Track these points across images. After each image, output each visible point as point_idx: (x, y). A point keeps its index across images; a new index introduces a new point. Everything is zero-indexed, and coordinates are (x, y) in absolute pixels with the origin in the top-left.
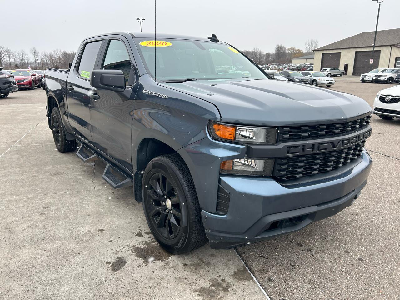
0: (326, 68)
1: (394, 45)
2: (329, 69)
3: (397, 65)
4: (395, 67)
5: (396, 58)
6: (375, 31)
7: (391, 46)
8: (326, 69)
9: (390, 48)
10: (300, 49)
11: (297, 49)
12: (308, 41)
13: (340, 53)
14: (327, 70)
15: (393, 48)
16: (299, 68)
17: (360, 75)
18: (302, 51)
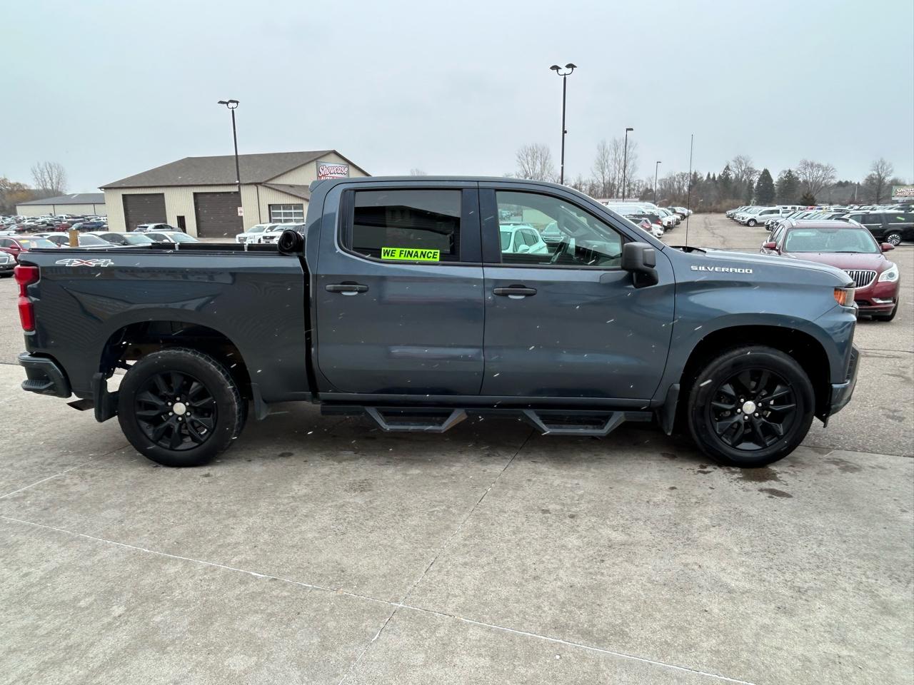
0: (146, 225)
1: (260, 184)
2: (151, 226)
3: (273, 218)
4: (270, 221)
5: (269, 205)
6: (235, 154)
7: (256, 184)
8: (147, 227)
9: (254, 188)
10: (22, 182)
11: (12, 181)
12: (39, 164)
13: (163, 194)
14: (148, 229)
15: (260, 187)
16: (48, 225)
17: (235, 237)
18: (26, 186)
